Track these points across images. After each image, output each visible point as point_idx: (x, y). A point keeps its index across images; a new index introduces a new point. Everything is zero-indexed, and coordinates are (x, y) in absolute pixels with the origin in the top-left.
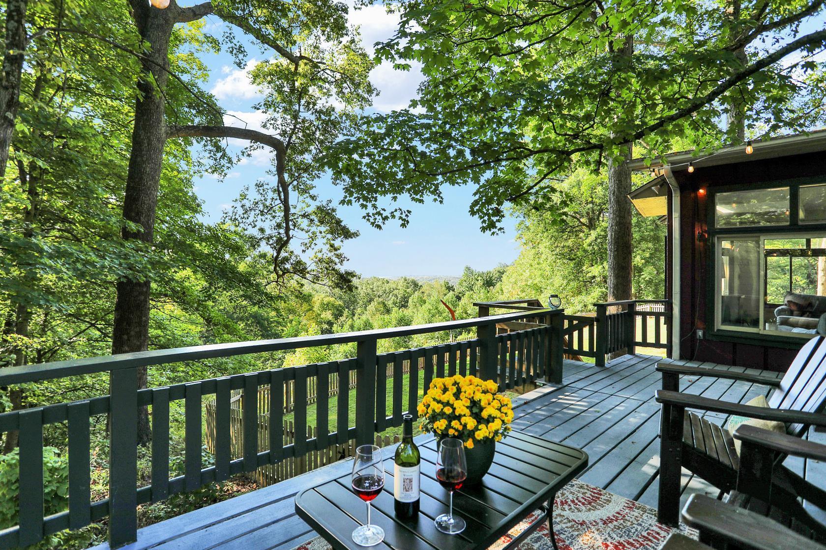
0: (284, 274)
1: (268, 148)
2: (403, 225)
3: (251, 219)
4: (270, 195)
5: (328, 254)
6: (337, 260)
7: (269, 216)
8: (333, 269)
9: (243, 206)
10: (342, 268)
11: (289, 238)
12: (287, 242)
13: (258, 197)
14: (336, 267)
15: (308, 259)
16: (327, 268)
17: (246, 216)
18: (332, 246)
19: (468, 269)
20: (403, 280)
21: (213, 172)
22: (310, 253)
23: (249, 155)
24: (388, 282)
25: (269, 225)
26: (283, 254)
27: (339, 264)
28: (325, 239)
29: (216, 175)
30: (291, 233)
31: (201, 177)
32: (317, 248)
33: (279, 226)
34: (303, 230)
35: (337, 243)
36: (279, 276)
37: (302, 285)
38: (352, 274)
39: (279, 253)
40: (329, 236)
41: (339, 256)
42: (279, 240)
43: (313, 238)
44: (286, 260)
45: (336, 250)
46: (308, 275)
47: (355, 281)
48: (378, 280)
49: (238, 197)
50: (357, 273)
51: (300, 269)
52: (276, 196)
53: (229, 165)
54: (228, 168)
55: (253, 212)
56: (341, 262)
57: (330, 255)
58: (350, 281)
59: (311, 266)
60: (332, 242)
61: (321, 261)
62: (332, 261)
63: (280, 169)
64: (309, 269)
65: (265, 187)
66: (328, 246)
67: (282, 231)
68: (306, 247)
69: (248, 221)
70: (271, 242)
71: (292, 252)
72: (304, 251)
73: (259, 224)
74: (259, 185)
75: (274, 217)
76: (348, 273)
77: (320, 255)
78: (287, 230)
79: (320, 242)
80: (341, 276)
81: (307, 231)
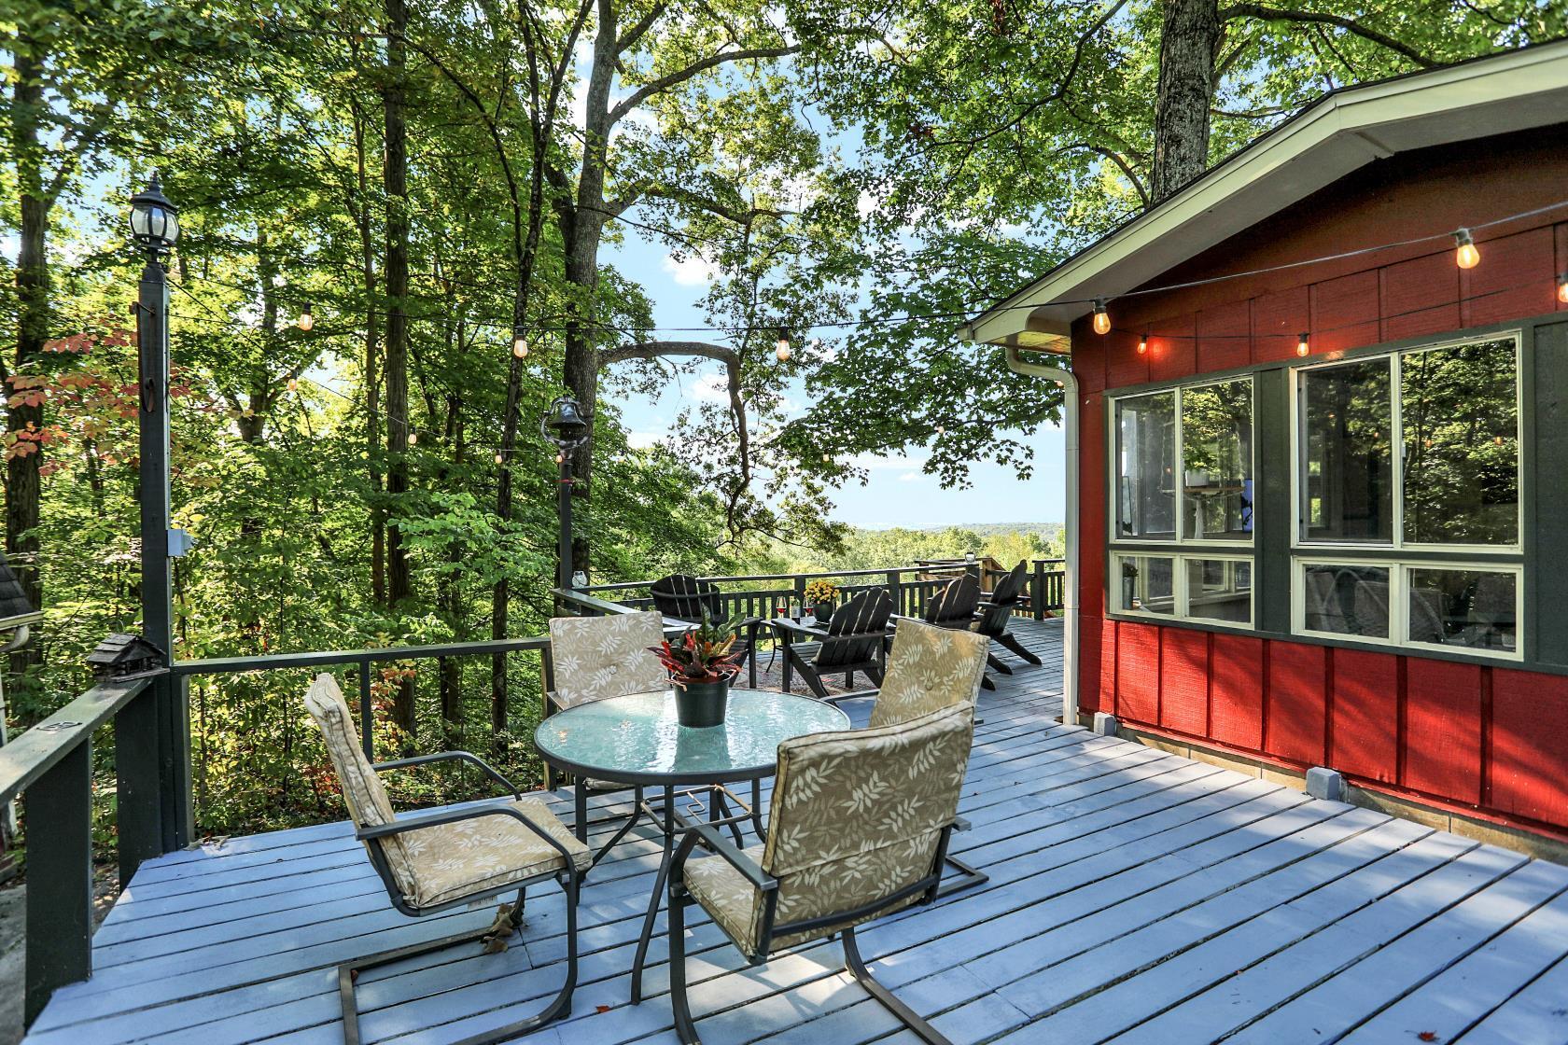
0: (742, 530)
1: (716, 363)
3: (694, 453)
4: (720, 419)
5: (804, 499)
6: (819, 508)
7: (718, 448)
8: (814, 521)
9: (682, 434)
10: (828, 519)
11: (747, 480)
12: (745, 484)
13: (704, 424)
14: (819, 518)
15: (776, 506)
16: (804, 521)
17: (686, 448)
18: (810, 487)
21: (642, 391)
22: (779, 498)
23: (691, 372)
25: (718, 460)
26: (741, 501)
27: (822, 514)
28: (800, 477)
29: (646, 395)
30: (750, 471)
31: (627, 397)
32: (787, 491)
33: (732, 460)
34: (767, 465)
35: (818, 482)
36: (734, 534)
37: (769, 547)
38: (842, 528)
39: (734, 502)
40: (805, 472)
41: (821, 502)
42: (734, 482)
43: (782, 476)
44: (746, 509)
45: (816, 492)
46: (776, 532)
47: (846, 540)
49: (676, 423)
50: (851, 526)
51: (765, 522)
52: (727, 420)
53: (664, 380)
54: (663, 384)
55: (696, 444)
56: (826, 510)
57: (808, 500)
58: (839, 539)
59: (780, 515)
60: (810, 481)
61: (794, 509)
62: (811, 510)
63: (733, 387)
64: (778, 522)
65: (714, 410)
66: (804, 487)
67: (738, 469)
68: (773, 489)
69: (689, 456)
70: (723, 484)
71: (752, 497)
72: (769, 496)
73: (705, 459)
74: (705, 409)
75: (726, 449)
76: (835, 527)
77: (792, 501)
78: (745, 467)
79: (792, 482)
80: (827, 531)
81: (773, 467)
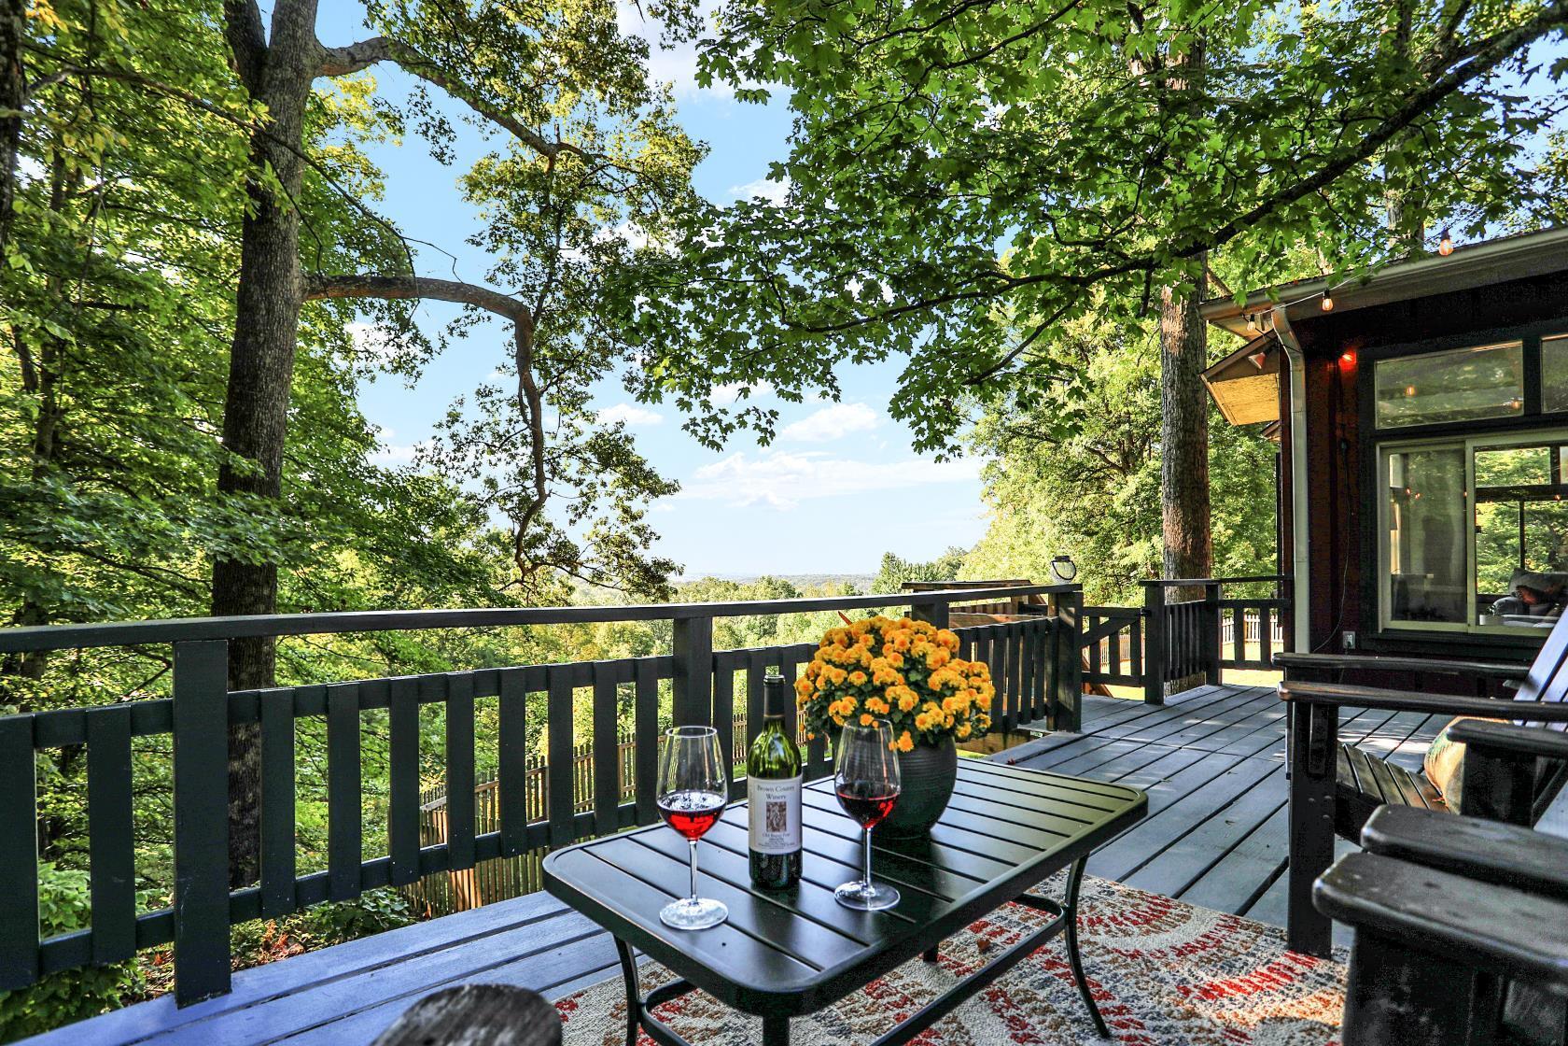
0: (535, 566)
2: (763, 441)
3: (470, 460)
4: (506, 412)
5: (619, 529)
6: (637, 539)
7: (504, 456)
8: (631, 557)
9: (453, 436)
10: (647, 556)
11: (543, 496)
12: (539, 504)
13: (483, 417)
14: (636, 553)
15: (580, 536)
16: (618, 556)
17: (459, 455)
18: (626, 511)
19: (890, 558)
20: (765, 583)
21: (396, 370)
22: (585, 525)
23: (462, 334)
24: (736, 588)
25: (503, 471)
26: (533, 529)
27: (641, 547)
28: (614, 497)
29: (400, 375)
30: (547, 485)
31: (373, 379)
32: (597, 516)
33: (523, 474)
34: (569, 480)
35: (636, 505)
36: (525, 571)
37: (571, 589)
38: (667, 566)
39: (523, 527)
40: (621, 492)
41: (638, 531)
42: (525, 500)
43: (588, 498)
44: (539, 539)
45: (634, 518)
46: (581, 570)
47: (672, 579)
48: (717, 583)
49: (444, 419)
50: (677, 564)
51: (566, 556)
52: (516, 414)
53: (426, 356)
54: (424, 361)
55: (473, 448)
56: (645, 543)
57: (623, 529)
58: (663, 580)
59: (587, 552)
60: (627, 503)
61: (606, 540)
62: (627, 542)
63: (525, 360)
64: (582, 558)
65: (496, 396)
66: (619, 511)
67: (529, 484)
68: (578, 513)
69: (463, 465)
70: (509, 505)
71: (550, 525)
72: (572, 522)
73: (486, 471)
74: (483, 393)
75: (513, 457)
76: (658, 564)
77: (603, 530)
78: (540, 480)
79: (605, 506)
80: (646, 569)
81: (579, 483)
